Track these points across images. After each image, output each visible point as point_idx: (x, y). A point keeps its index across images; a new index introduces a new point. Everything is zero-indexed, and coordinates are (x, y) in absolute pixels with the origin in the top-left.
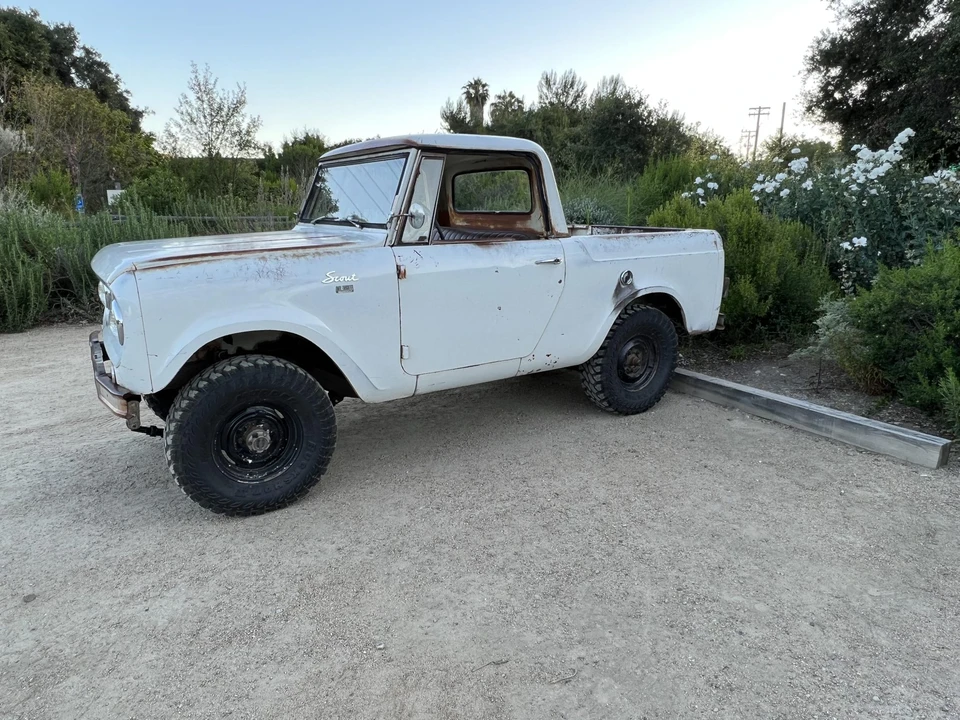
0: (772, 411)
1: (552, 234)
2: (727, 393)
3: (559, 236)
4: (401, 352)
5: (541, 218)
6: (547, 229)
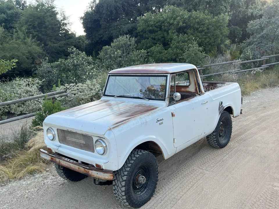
1: (202, 93)
3: (203, 94)
4: (174, 140)
5: (197, 88)
6: (200, 92)
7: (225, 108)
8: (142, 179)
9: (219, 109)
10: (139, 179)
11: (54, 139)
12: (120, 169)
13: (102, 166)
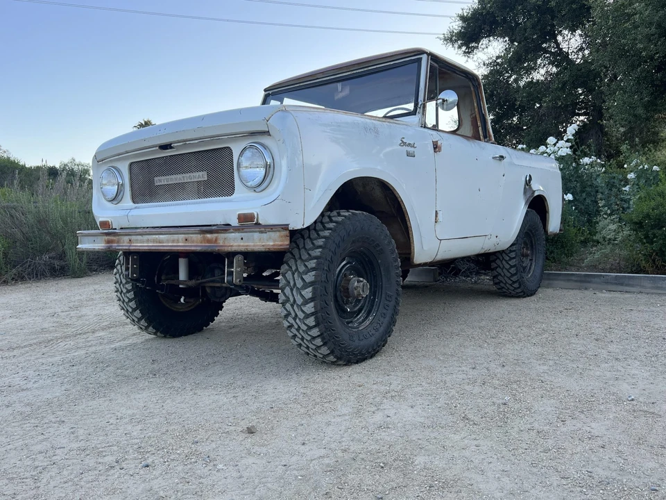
0: (622, 284)
2: (579, 279)
4: (436, 216)
5: (480, 128)
6: (485, 137)
7: (536, 194)
8: (359, 286)
9: (525, 192)
10: (350, 287)
11: (120, 197)
12: (308, 228)
13: (256, 216)
